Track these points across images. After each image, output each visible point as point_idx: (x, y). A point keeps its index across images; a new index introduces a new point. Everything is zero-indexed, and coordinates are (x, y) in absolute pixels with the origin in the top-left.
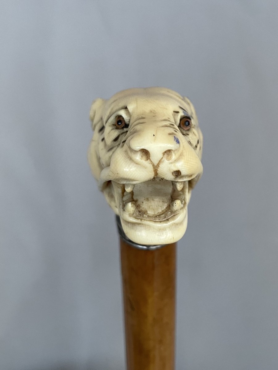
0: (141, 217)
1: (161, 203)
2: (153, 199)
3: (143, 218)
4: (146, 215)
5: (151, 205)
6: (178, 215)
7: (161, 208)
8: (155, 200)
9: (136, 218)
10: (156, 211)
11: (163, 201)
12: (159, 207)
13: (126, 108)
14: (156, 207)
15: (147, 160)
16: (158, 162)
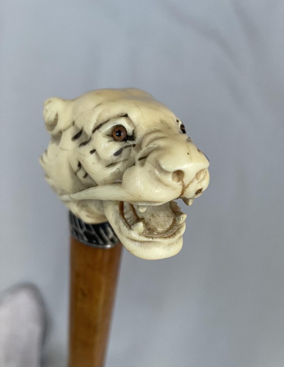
0: (152, 235)
1: (166, 218)
2: (158, 215)
3: (153, 236)
4: (156, 232)
5: (159, 222)
6: (182, 228)
7: (168, 223)
8: (160, 215)
9: (146, 237)
10: (165, 227)
11: (167, 216)
12: (166, 222)
13: (126, 116)
14: (163, 223)
15: (179, 181)
16: (189, 182)
